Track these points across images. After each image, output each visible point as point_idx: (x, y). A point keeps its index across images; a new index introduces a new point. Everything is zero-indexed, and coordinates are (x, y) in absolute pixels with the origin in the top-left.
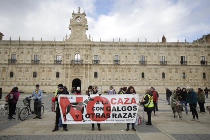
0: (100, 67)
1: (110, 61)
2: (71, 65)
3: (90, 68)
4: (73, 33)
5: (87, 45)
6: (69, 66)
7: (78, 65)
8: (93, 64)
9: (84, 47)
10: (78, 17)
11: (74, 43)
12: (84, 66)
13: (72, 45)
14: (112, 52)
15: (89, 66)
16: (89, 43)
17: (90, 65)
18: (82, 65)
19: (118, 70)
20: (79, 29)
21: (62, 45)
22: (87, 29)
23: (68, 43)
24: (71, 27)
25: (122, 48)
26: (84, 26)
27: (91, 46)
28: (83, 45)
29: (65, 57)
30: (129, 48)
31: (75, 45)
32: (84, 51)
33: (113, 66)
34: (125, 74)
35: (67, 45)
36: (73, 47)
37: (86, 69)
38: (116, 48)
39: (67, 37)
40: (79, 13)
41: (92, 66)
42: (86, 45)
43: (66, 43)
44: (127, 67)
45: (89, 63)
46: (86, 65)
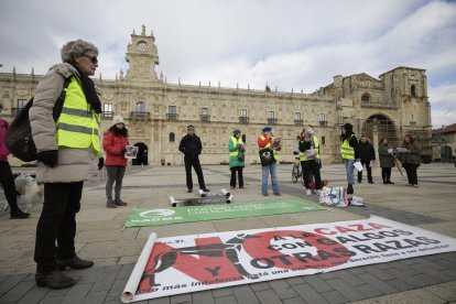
0: (179, 124)
1: (194, 116)
2: (130, 119)
3: (163, 127)
4: (134, 68)
5: (159, 89)
6: (128, 122)
7: (143, 120)
8: (168, 120)
9: (152, 92)
10: (141, 42)
11: (136, 85)
12: (153, 123)
13: (131, 87)
14: (197, 101)
15: (160, 123)
16: (160, 86)
17: (163, 120)
18: (149, 120)
19: (207, 130)
20: (143, 60)
21: (113, 87)
22: (157, 63)
23: (125, 84)
24: (130, 58)
25: (213, 96)
26: (152, 57)
27: (163, 90)
28: (151, 89)
29: (120, 107)
30: (224, 97)
31: (137, 88)
32: (153, 98)
33: (200, 125)
34: (218, 137)
35: (123, 87)
36: (134, 91)
37: (156, 127)
38: (205, 97)
39: (122, 73)
40: (143, 36)
41: (166, 123)
42: (155, 89)
43: (120, 83)
44: (220, 126)
45: (160, 118)
46: (156, 121)
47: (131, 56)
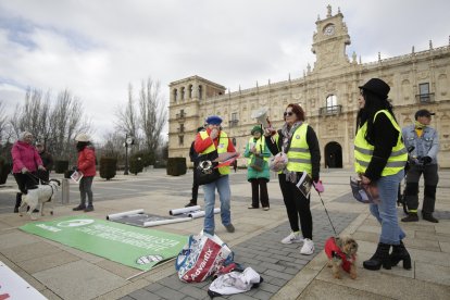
1: (407, 99)
2: (320, 117)
4: (321, 58)
5: (351, 74)
6: (317, 120)
7: (334, 115)
9: (344, 79)
10: (328, 25)
11: (324, 76)
12: (346, 117)
13: (319, 81)
14: (411, 77)
16: (353, 70)
18: (341, 114)
20: (330, 47)
21: (301, 85)
22: (348, 43)
23: (313, 78)
24: (316, 49)
26: (342, 38)
27: (357, 74)
28: (342, 76)
29: (308, 104)
31: (325, 80)
32: (344, 86)
33: (415, 109)
35: (311, 82)
36: (322, 84)
39: (309, 67)
40: (330, 17)
42: (347, 75)
43: (308, 79)
46: (350, 113)
47: (318, 46)
